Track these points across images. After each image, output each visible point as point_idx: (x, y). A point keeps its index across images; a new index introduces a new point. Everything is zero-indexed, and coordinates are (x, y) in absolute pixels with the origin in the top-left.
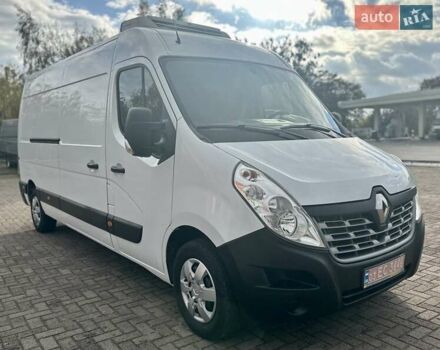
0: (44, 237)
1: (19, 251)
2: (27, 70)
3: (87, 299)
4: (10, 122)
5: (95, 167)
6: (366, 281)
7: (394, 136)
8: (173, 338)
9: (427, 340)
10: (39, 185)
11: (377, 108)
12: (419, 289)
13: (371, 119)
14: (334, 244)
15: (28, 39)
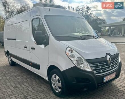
0: (12, 67)
1: (5, 71)
2: (6, 17)
3: (25, 86)
4: (1, 32)
5: (26, 47)
6: (104, 80)
7: (115, 35)
8: (49, 97)
9: (122, 96)
10: (10, 52)
11: (110, 27)
12: (120, 81)
13: (108, 30)
14: (95, 70)
15: (6, 7)
